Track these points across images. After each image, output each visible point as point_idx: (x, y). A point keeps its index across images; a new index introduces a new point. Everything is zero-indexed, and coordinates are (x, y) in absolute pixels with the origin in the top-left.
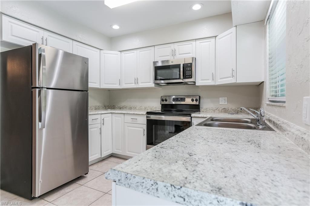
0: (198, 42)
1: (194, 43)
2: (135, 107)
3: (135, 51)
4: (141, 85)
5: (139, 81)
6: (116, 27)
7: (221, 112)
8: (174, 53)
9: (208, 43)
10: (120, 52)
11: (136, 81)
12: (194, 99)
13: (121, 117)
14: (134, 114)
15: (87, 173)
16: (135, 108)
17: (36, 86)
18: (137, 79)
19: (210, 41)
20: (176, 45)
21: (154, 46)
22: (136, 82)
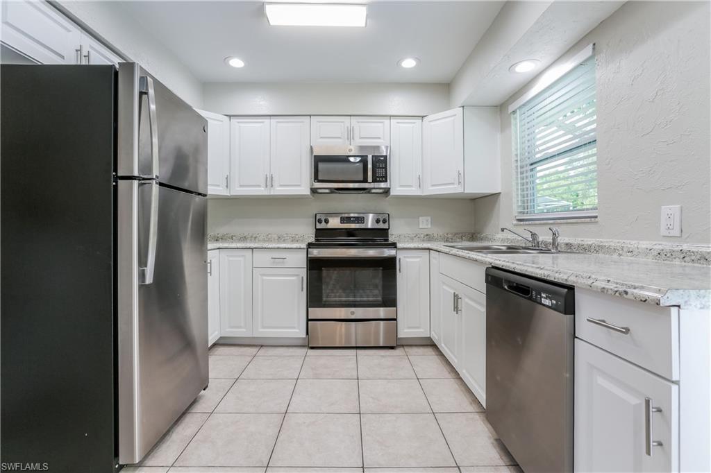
0: (394, 121)
1: (387, 121)
2: (254, 236)
3: (267, 121)
4: (279, 190)
5: (276, 183)
6: (237, 63)
7: (423, 241)
8: (350, 135)
9: (411, 125)
10: (227, 118)
11: (269, 181)
12: (381, 220)
13: (243, 256)
14: (278, 248)
15: (207, 386)
16: (256, 238)
17: (133, 173)
18: (272, 178)
19: (414, 123)
20: (354, 120)
21: (310, 116)
22: (269, 183)
